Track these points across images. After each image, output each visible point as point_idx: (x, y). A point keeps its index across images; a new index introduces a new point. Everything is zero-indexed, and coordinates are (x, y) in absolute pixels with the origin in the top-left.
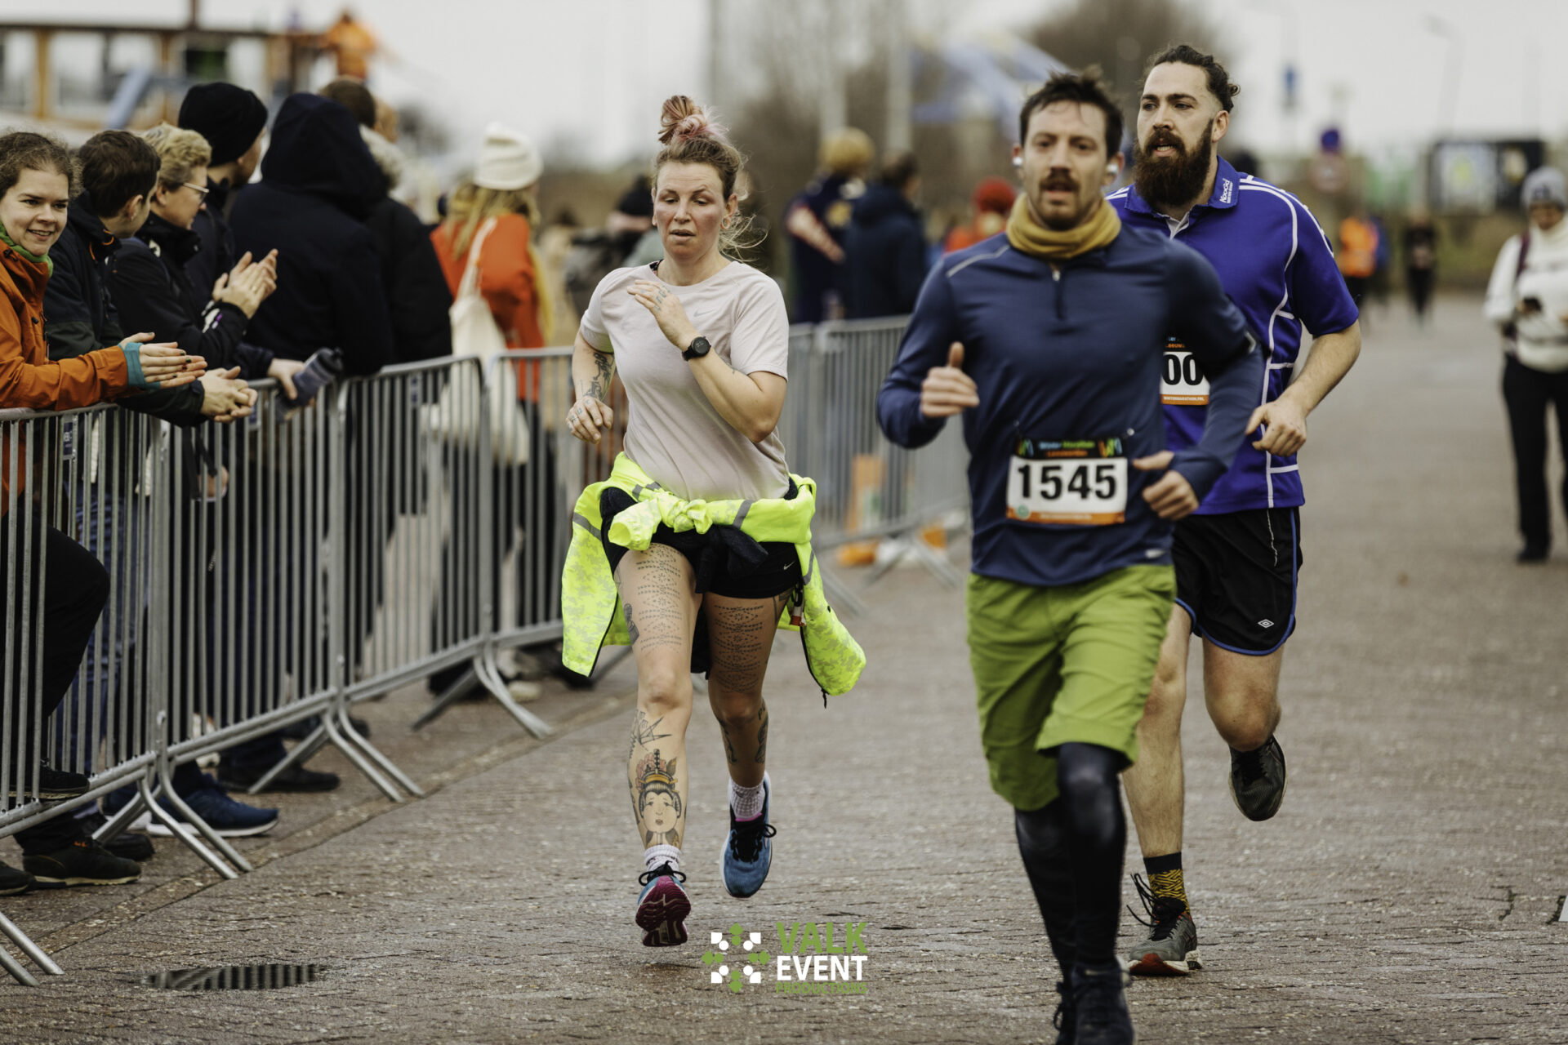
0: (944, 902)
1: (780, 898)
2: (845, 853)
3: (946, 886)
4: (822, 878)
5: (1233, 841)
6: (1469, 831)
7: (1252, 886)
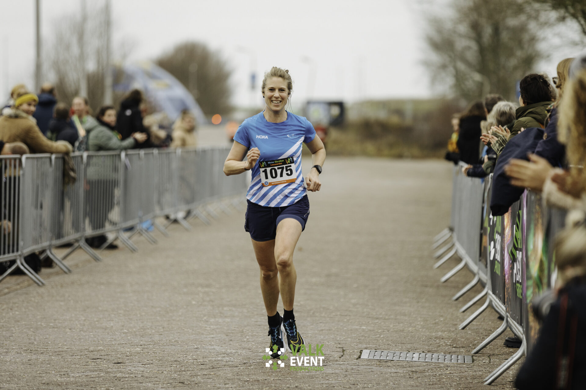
0: (136, 354)
1: (74, 354)
2: (98, 339)
3: (136, 349)
4: (89, 347)
5: (242, 333)
6: (327, 330)
7: (250, 348)
